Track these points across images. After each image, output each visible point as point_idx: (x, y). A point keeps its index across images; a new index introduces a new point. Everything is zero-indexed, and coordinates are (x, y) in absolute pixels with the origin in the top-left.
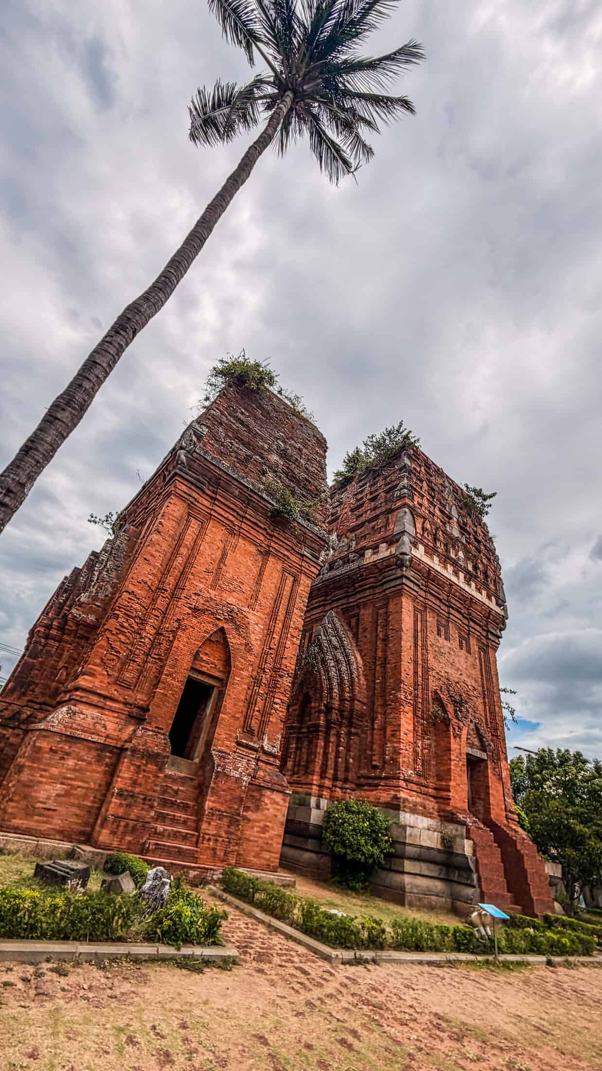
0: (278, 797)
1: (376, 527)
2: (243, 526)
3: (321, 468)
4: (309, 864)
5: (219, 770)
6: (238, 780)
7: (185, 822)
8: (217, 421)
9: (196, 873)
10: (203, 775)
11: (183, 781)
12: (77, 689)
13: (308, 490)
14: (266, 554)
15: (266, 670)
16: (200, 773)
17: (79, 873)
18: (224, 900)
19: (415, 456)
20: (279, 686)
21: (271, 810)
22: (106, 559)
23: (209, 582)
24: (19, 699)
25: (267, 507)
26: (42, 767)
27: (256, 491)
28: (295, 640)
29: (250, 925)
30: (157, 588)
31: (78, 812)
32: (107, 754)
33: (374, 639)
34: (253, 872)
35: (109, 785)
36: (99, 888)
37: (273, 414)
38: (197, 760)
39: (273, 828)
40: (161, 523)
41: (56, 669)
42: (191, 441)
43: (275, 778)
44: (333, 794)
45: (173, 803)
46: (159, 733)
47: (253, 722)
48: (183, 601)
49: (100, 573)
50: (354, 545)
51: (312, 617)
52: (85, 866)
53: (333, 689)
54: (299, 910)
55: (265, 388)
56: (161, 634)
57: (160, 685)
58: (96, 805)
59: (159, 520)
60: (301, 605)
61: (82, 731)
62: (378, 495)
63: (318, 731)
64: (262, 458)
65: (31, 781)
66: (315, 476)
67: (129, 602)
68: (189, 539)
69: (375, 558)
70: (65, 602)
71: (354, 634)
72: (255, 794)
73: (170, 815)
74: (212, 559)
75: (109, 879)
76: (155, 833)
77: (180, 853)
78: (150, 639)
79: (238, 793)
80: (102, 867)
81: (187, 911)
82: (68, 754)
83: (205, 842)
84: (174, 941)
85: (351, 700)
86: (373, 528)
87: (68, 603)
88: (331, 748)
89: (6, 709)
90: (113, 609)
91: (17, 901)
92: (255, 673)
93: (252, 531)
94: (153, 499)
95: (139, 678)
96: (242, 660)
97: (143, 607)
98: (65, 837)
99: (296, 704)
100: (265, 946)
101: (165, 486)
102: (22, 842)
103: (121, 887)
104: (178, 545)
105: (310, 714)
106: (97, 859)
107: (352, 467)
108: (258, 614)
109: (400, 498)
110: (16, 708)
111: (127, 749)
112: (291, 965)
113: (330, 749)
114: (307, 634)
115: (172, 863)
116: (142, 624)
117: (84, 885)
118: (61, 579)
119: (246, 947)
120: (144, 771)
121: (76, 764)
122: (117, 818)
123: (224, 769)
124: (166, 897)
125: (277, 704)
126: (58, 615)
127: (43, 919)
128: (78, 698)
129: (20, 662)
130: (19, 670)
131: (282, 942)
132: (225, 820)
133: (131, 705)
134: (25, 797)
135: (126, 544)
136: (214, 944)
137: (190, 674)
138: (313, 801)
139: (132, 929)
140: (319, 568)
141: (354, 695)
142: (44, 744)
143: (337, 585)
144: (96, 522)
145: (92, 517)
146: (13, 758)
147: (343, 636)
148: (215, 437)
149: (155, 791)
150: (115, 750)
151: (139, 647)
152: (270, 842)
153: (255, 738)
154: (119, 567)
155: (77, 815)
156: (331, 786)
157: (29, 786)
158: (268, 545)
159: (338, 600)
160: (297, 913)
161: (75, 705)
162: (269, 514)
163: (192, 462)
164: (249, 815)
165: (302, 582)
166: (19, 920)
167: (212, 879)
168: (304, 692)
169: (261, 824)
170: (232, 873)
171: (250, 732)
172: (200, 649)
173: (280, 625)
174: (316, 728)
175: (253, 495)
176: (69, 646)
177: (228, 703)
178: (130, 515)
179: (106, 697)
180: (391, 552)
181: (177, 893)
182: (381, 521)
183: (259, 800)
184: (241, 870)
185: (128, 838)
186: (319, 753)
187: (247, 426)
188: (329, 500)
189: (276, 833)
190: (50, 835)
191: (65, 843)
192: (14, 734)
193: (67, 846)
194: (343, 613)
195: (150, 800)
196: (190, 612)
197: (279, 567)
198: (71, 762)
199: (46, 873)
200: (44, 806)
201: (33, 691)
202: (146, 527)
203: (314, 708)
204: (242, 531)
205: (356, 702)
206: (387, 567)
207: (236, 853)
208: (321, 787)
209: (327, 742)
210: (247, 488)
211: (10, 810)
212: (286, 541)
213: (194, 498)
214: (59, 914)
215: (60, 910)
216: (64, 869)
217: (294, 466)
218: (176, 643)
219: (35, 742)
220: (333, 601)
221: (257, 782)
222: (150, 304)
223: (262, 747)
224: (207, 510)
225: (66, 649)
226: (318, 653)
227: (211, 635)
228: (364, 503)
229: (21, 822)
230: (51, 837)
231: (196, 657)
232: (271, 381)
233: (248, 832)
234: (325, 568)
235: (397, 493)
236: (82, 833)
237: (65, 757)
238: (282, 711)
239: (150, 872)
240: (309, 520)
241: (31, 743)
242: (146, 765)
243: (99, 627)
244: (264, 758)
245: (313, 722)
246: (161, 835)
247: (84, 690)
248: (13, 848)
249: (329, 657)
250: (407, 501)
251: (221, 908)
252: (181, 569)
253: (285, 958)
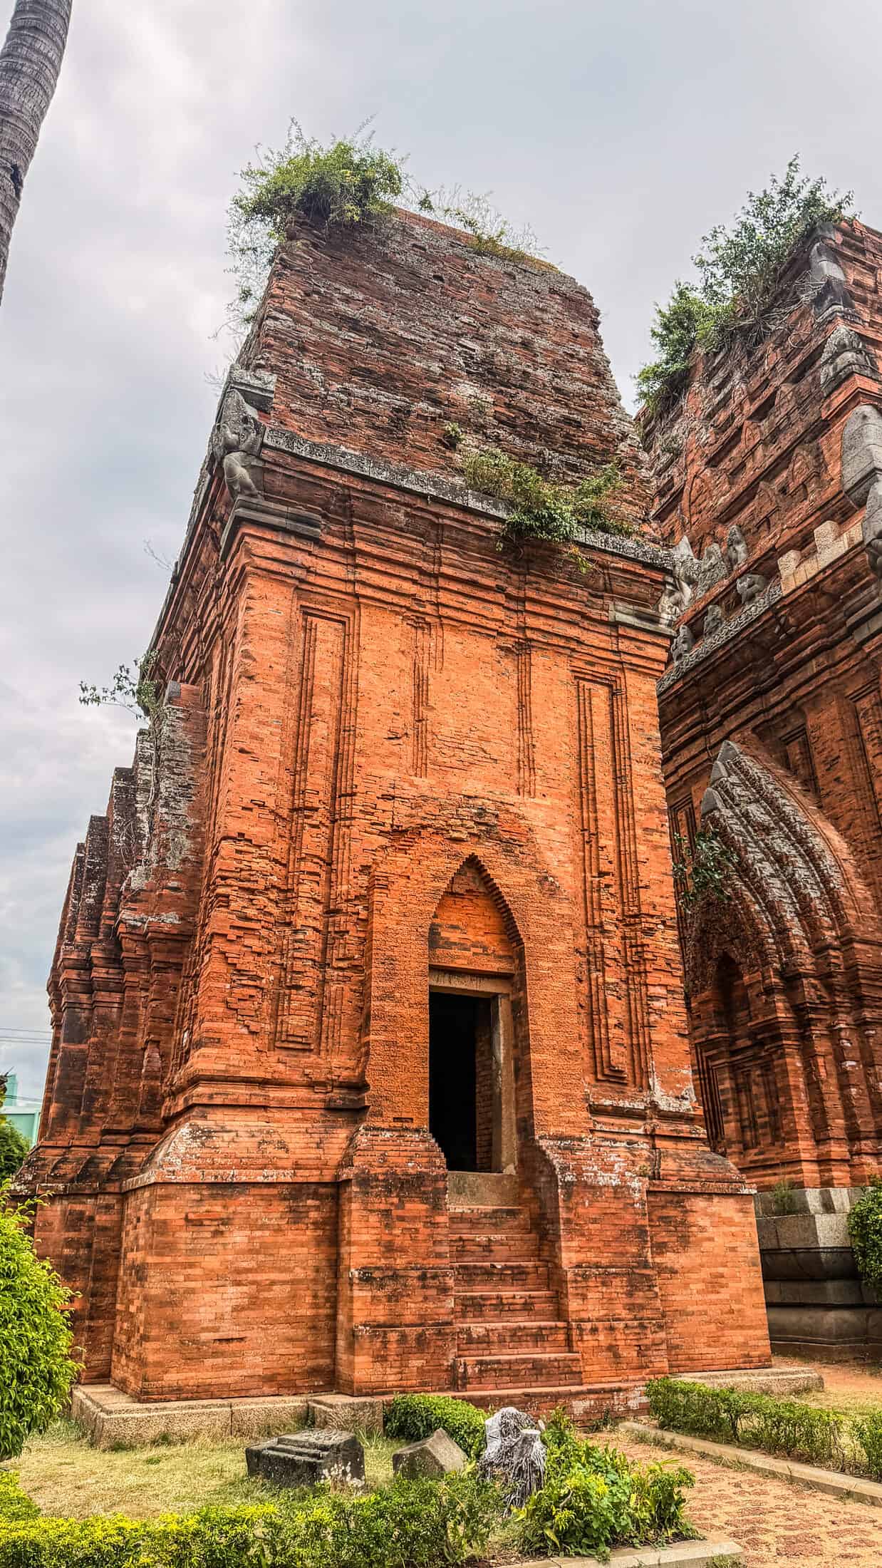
0: (726, 1208)
1: (792, 486)
2: (444, 597)
3: (598, 374)
4: (841, 1335)
5: (569, 1178)
6: (619, 1192)
7: (527, 1307)
8: (290, 345)
9: (587, 1403)
10: (536, 1198)
11: (495, 1219)
12: (195, 1081)
13: (580, 447)
14: (522, 648)
15: (607, 927)
16: (527, 1194)
17: (338, 1450)
18: (669, 1447)
19: (850, 246)
20: (650, 956)
21: (718, 1240)
22: (152, 779)
23: (407, 761)
24: (82, 1133)
25: (488, 531)
26: (180, 1259)
27: (448, 498)
28: (656, 837)
29: (745, 1487)
30: (293, 810)
31: (291, 1332)
32: (310, 1202)
33: (862, 778)
34: (716, 1377)
35: (335, 1265)
36: (391, 1473)
37: (427, 271)
38: (510, 1169)
39: (734, 1277)
40: (246, 654)
41: (134, 1052)
42: (245, 420)
43: (706, 1167)
44: (857, 1172)
45: (489, 1273)
46: (407, 1129)
47: (613, 1054)
48: (361, 823)
49: (153, 813)
50: (742, 556)
51: (681, 772)
52: (345, 1436)
53: (787, 930)
54: (852, 1437)
55: (382, 205)
56: (337, 911)
57: (374, 1024)
58: (323, 1312)
59: (238, 650)
60: (648, 750)
61: (239, 1167)
62: (774, 394)
63: (778, 1037)
64: (436, 403)
65: (172, 1292)
66: (588, 402)
67: (240, 861)
68: (325, 672)
69: (811, 569)
70: (100, 899)
71: (804, 783)
72: (671, 1212)
73: (489, 1298)
74: (396, 704)
75: (405, 1450)
76: (470, 1340)
77: (538, 1369)
78: (315, 929)
79: (628, 1218)
80: (379, 1429)
81: (598, 1485)
82: (226, 1222)
83: (585, 1338)
84: (589, 1547)
85: (843, 944)
86: (783, 490)
87: (107, 902)
88: (824, 1068)
89: (64, 1160)
90: (211, 886)
91: (239, 1529)
92: (582, 941)
93: (471, 605)
94: (207, 603)
95: (321, 1022)
96: (544, 919)
97: (276, 861)
98: (280, 1386)
99: (703, 988)
100: (796, 1522)
101: (224, 559)
102: (199, 1415)
103: (437, 1463)
104: (306, 695)
105: (746, 1003)
106: (365, 1417)
107: (680, 341)
108: (547, 802)
109: (839, 380)
110: (82, 1153)
111: (348, 1182)
112: (870, 1550)
113: (822, 1070)
114: (682, 816)
115: (527, 1395)
116: (286, 900)
117: (358, 1471)
118: (72, 854)
119: (753, 1531)
120: (402, 1219)
121: (251, 1239)
122: (379, 1329)
123: (580, 1175)
124: (542, 1465)
125: (658, 998)
126: (97, 935)
127: (303, 1552)
128: (205, 1101)
129: (53, 1056)
130: (58, 1073)
131: (831, 1507)
132: (616, 1282)
133: (323, 1084)
134: (172, 1326)
135: (185, 729)
136: (680, 1537)
137: (434, 983)
138: (813, 1198)
139: (492, 1538)
140: (666, 643)
141: (849, 931)
142: (168, 1212)
143: (723, 671)
144: (97, 700)
145: (84, 689)
146: (117, 1254)
147: (777, 794)
148: (298, 387)
149: (439, 1255)
150: (322, 1190)
151: (297, 954)
152: (735, 1307)
153: (631, 1090)
154: (188, 787)
155: (290, 1340)
156: (848, 1157)
157: (171, 1304)
158: (518, 628)
159: (737, 709)
160: (848, 1444)
161: (204, 1117)
162: (500, 546)
163: (268, 477)
164: (669, 1259)
165: (632, 692)
166: (255, 1562)
167: (628, 1410)
168: (715, 955)
169: (705, 1274)
170: (672, 1390)
171: (615, 1078)
172: (437, 921)
173: (610, 813)
174: (772, 1032)
175: (442, 511)
176: (144, 994)
177: (541, 1023)
178: (168, 655)
179: (264, 1083)
180: (851, 540)
181: (563, 1453)
182: (801, 463)
183: (683, 1223)
184: (687, 1379)
185: (416, 1363)
186: (797, 1087)
187: (371, 330)
188: (644, 456)
189: (743, 1285)
190: (247, 1390)
191: (287, 1398)
192: (100, 1207)
193: (293, 1403)
194: (761, 737)
195: (434, 1278)
196: (384, 841)
197: (564, 672)
198: (238, 1237)
199: (270, 1463)
200: (217, 1336)
201: (104, 1109)
202: (215, 674)
203: (751, 986)
204: (443, 611)
205: (857, 946)
206: (851, 582)
207: (664, 1346)
208: (823, 1162)
209: (809, 1057)
210: (423, 497)
211: (151, 1358)
212: (562, 603)
213: (302, 567)
214: (330, 1538)
215: (329, 1530)
216: (306, 1451)
217: (523, 395)
218: (377, 922)
219: (147, 1212)
220: (725, 717)
221: (666, 1186)
222: (25, 80)
223: (654, 1106)
224: (342, 587)
225: (140, 1002)
226: (723, 853)
227: (452, 881)
228: (740, 429)
229: (181, 1376)
230: (253, 1392)
231: (433, 939)
232: (392, 180)
233: (678, 1298)
234: (679, 640)
235: (826, 372)
236: (314, 1372)
237: (222, 1228)
238: (676, 1013)
239: (488, 1422)
240: (604, 529)
241: (143, 1218)
242: (401, 1205)
243: (193, 936)
244: (665, 1128)
245: (761, 1019)
246: (485, 1341)
247: (211, 1079)
248: (187, 1428)
249: (753, 855)
250: (860, 382)
251: (669, 1464)
252: (332, 748)
253: (849, 1539)
